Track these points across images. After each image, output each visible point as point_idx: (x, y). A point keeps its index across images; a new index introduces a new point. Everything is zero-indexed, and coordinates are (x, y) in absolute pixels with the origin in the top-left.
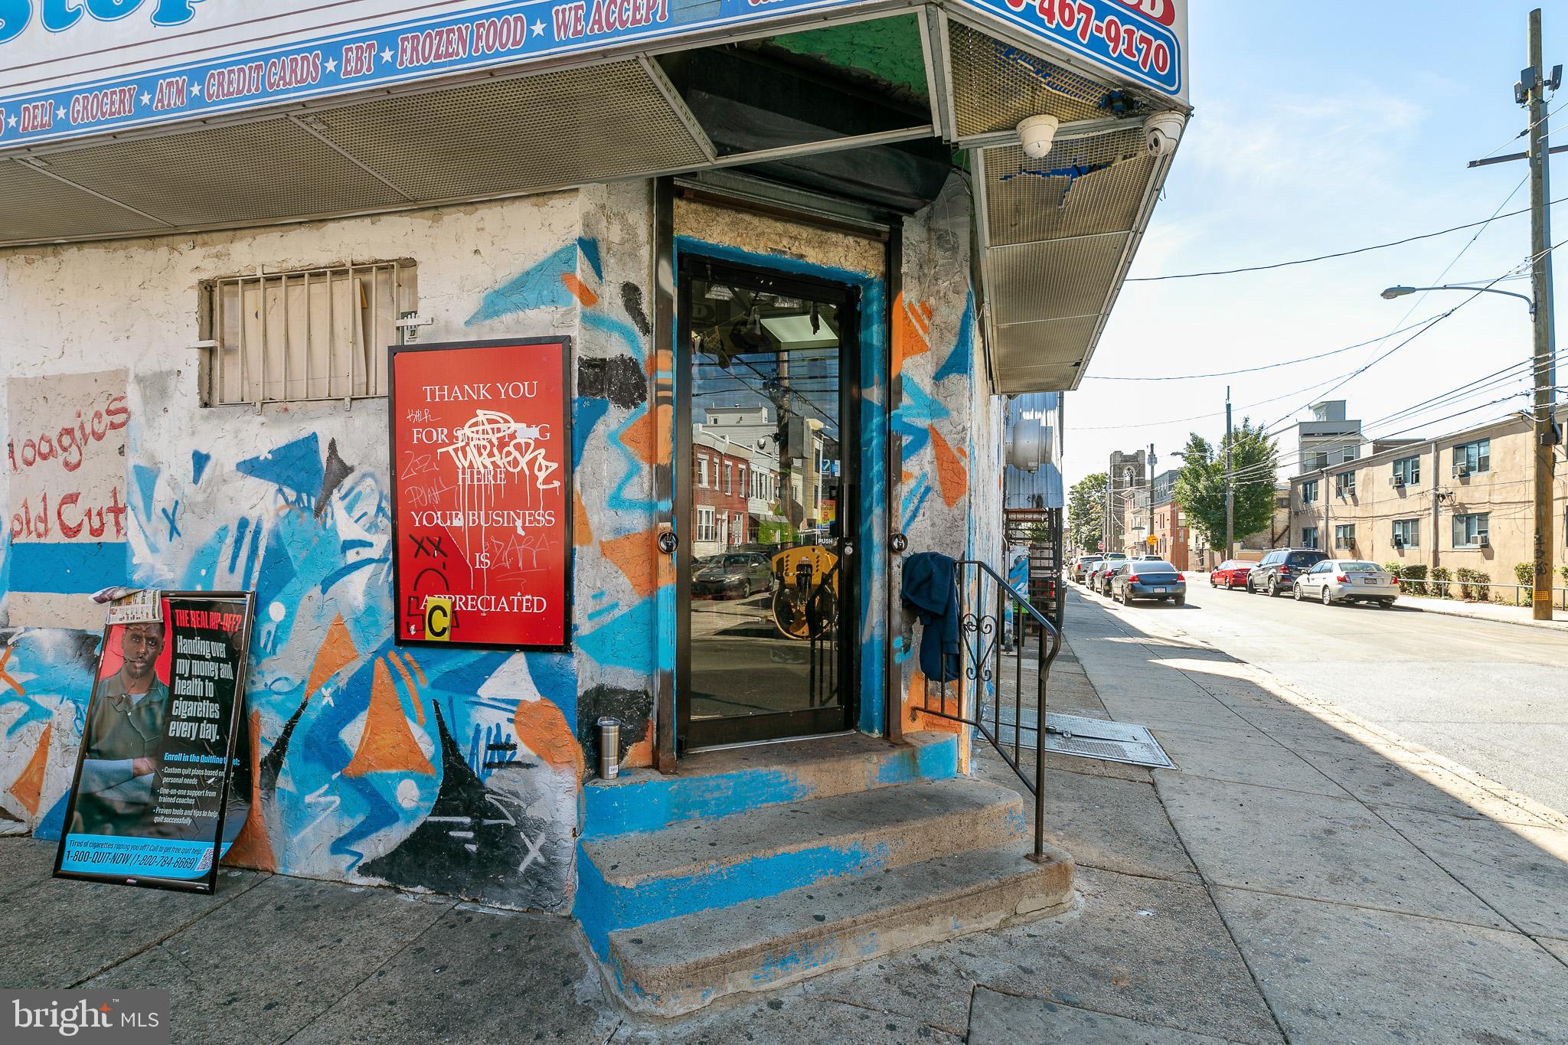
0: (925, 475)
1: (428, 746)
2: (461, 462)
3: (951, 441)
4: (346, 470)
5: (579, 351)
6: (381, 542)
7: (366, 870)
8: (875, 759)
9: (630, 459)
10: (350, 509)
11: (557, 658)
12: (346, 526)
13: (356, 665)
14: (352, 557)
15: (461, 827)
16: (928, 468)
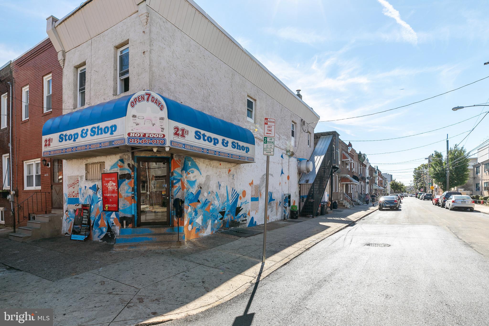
0: (180, 186)
1: (106, 224)
2: (109, 188)
3: (183, 181)
4: (99, 188)
5: (119, 174)
6: (102, 197)
7: (101, 240)
8: (166, 228)
9: (129, 186)
10: (99, 194)
11: (117, 212)
12: (99, 196)
13: (100, 214)
14: (99, 200)
15: (109, 234)
16: (180, 185)
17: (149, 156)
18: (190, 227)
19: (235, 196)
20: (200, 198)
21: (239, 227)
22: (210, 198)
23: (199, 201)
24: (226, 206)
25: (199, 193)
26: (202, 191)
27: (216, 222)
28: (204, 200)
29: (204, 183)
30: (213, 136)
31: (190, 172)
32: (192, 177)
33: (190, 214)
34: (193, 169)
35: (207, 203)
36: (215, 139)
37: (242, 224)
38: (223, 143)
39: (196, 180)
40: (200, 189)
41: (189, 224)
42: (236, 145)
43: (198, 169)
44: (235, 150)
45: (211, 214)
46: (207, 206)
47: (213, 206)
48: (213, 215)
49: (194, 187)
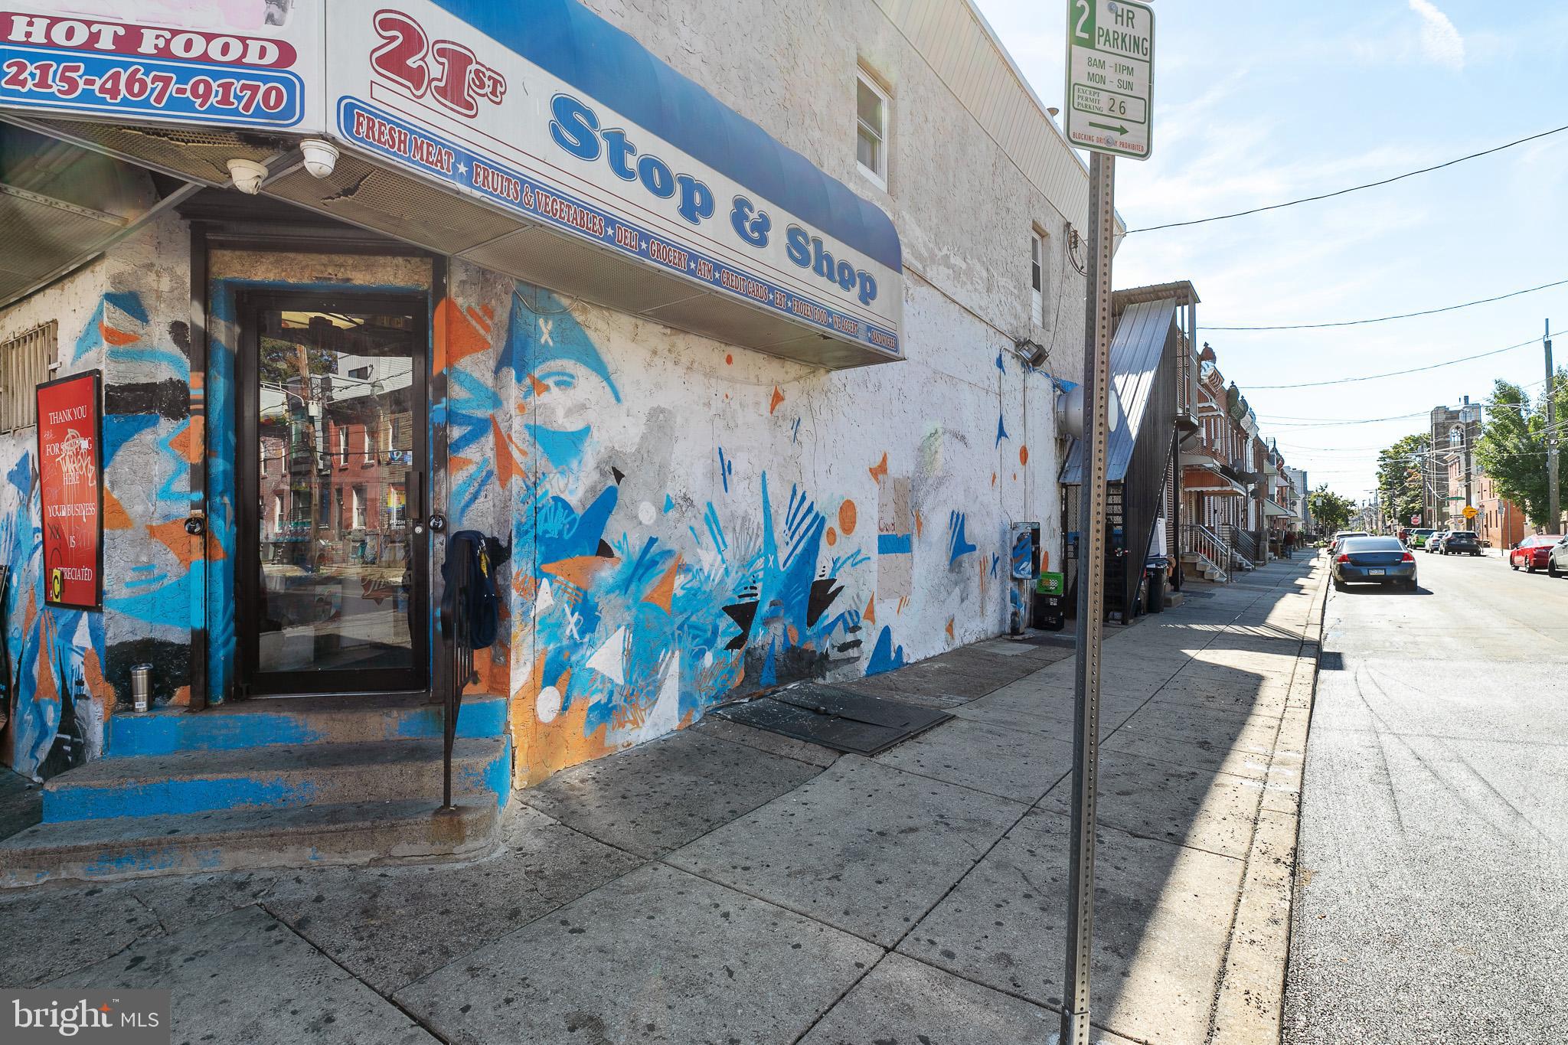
0: (486, 461)
2: (64, 469)
3: (503, 427)
4: (37, 476)
5: (106, 380)
7: (38, 772)
8: (395, 713)
9: (176, 458)
10: (35, 504)
11: (97, 615)
12: (35, 519)
13: (36, 618)
15: (66, 742)
16: (490, 454)
17: (306, 281)
18: (549, 701)
19: (804, 526)
20: (614, 531)
21: (824, 678)
22: (674, 534)
23: (604, 550)
24: (761, 574)
25: (605, 504)
26: (625, 493)
27: (708, 659)
28: (636, 542)
29: (638, 451)
30: (680, 162)
31: (550, 382)
32: (560, 413)
33: (551, 626)
34: (569, 365)
35: (654, 563)
36: (689, 185)
37: (837, 663)
38: (738, 219)
39: (587, 430)
40: (611, 481)
41: (539, 683)
42: (811, 248)
43: (600, 368)
44: (807, 273)
45: (679, 620)
46: (655, 580)
47: (690, 576)
48: (690, 627)
49: (574, 464)
